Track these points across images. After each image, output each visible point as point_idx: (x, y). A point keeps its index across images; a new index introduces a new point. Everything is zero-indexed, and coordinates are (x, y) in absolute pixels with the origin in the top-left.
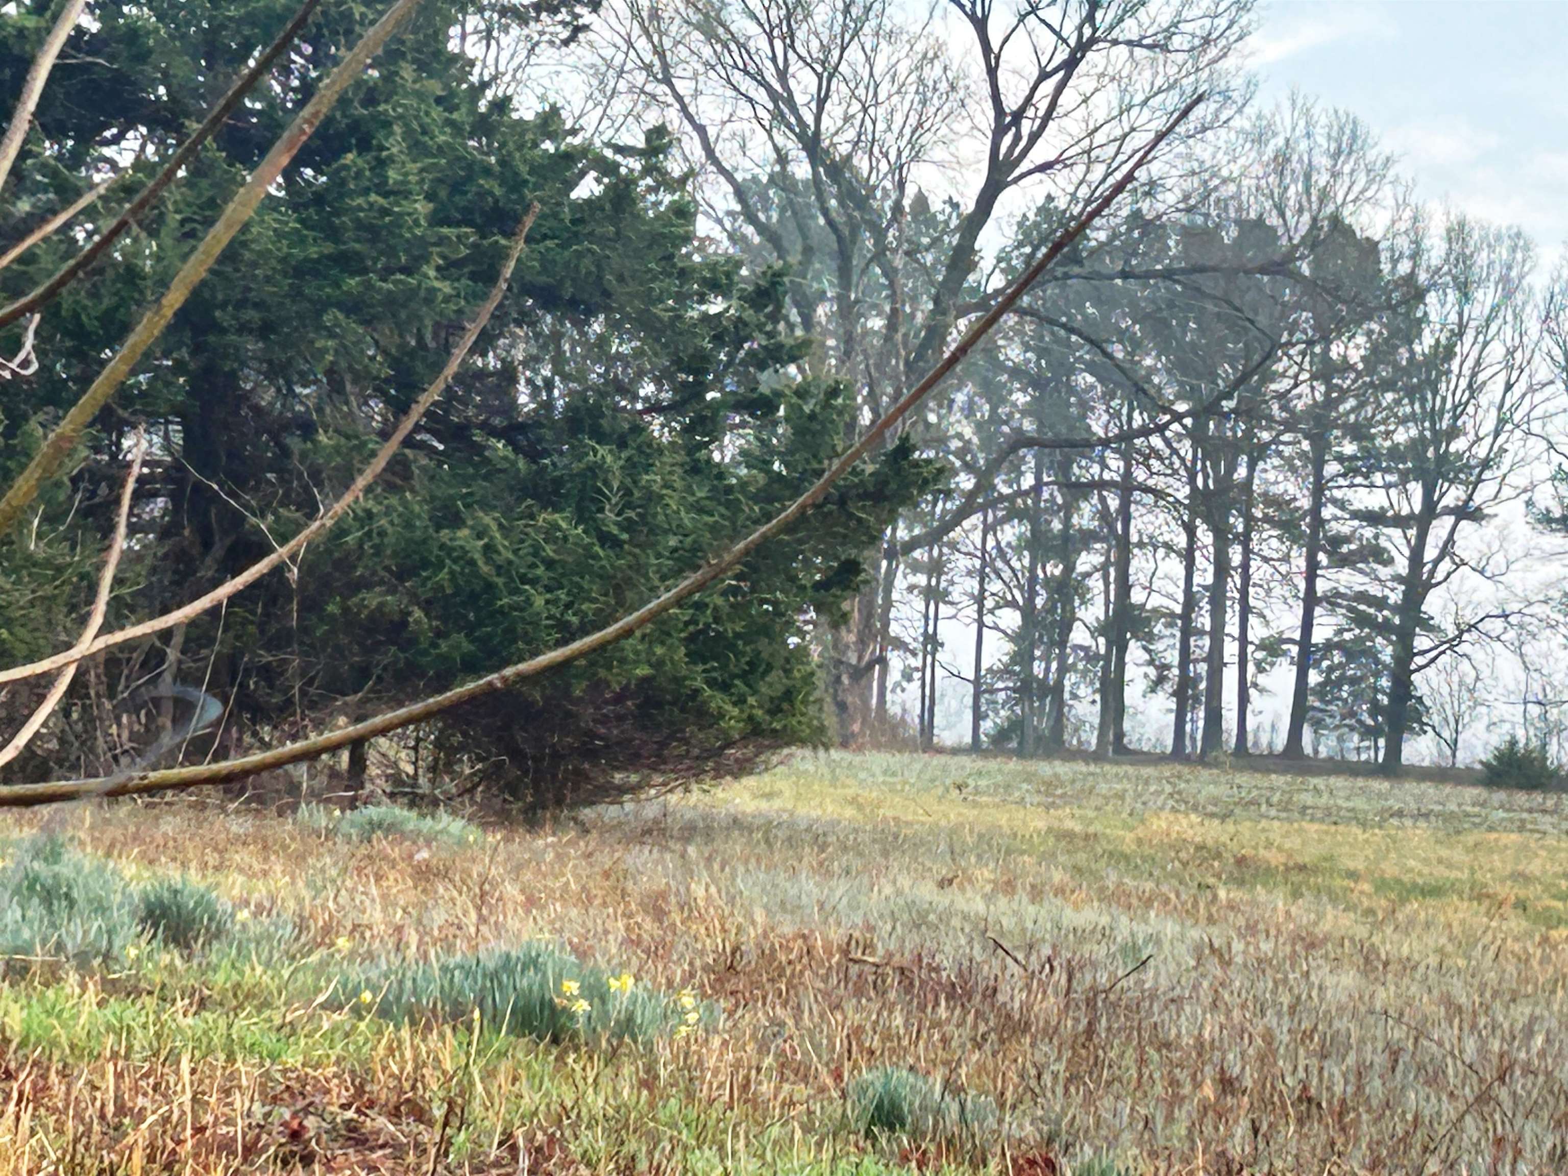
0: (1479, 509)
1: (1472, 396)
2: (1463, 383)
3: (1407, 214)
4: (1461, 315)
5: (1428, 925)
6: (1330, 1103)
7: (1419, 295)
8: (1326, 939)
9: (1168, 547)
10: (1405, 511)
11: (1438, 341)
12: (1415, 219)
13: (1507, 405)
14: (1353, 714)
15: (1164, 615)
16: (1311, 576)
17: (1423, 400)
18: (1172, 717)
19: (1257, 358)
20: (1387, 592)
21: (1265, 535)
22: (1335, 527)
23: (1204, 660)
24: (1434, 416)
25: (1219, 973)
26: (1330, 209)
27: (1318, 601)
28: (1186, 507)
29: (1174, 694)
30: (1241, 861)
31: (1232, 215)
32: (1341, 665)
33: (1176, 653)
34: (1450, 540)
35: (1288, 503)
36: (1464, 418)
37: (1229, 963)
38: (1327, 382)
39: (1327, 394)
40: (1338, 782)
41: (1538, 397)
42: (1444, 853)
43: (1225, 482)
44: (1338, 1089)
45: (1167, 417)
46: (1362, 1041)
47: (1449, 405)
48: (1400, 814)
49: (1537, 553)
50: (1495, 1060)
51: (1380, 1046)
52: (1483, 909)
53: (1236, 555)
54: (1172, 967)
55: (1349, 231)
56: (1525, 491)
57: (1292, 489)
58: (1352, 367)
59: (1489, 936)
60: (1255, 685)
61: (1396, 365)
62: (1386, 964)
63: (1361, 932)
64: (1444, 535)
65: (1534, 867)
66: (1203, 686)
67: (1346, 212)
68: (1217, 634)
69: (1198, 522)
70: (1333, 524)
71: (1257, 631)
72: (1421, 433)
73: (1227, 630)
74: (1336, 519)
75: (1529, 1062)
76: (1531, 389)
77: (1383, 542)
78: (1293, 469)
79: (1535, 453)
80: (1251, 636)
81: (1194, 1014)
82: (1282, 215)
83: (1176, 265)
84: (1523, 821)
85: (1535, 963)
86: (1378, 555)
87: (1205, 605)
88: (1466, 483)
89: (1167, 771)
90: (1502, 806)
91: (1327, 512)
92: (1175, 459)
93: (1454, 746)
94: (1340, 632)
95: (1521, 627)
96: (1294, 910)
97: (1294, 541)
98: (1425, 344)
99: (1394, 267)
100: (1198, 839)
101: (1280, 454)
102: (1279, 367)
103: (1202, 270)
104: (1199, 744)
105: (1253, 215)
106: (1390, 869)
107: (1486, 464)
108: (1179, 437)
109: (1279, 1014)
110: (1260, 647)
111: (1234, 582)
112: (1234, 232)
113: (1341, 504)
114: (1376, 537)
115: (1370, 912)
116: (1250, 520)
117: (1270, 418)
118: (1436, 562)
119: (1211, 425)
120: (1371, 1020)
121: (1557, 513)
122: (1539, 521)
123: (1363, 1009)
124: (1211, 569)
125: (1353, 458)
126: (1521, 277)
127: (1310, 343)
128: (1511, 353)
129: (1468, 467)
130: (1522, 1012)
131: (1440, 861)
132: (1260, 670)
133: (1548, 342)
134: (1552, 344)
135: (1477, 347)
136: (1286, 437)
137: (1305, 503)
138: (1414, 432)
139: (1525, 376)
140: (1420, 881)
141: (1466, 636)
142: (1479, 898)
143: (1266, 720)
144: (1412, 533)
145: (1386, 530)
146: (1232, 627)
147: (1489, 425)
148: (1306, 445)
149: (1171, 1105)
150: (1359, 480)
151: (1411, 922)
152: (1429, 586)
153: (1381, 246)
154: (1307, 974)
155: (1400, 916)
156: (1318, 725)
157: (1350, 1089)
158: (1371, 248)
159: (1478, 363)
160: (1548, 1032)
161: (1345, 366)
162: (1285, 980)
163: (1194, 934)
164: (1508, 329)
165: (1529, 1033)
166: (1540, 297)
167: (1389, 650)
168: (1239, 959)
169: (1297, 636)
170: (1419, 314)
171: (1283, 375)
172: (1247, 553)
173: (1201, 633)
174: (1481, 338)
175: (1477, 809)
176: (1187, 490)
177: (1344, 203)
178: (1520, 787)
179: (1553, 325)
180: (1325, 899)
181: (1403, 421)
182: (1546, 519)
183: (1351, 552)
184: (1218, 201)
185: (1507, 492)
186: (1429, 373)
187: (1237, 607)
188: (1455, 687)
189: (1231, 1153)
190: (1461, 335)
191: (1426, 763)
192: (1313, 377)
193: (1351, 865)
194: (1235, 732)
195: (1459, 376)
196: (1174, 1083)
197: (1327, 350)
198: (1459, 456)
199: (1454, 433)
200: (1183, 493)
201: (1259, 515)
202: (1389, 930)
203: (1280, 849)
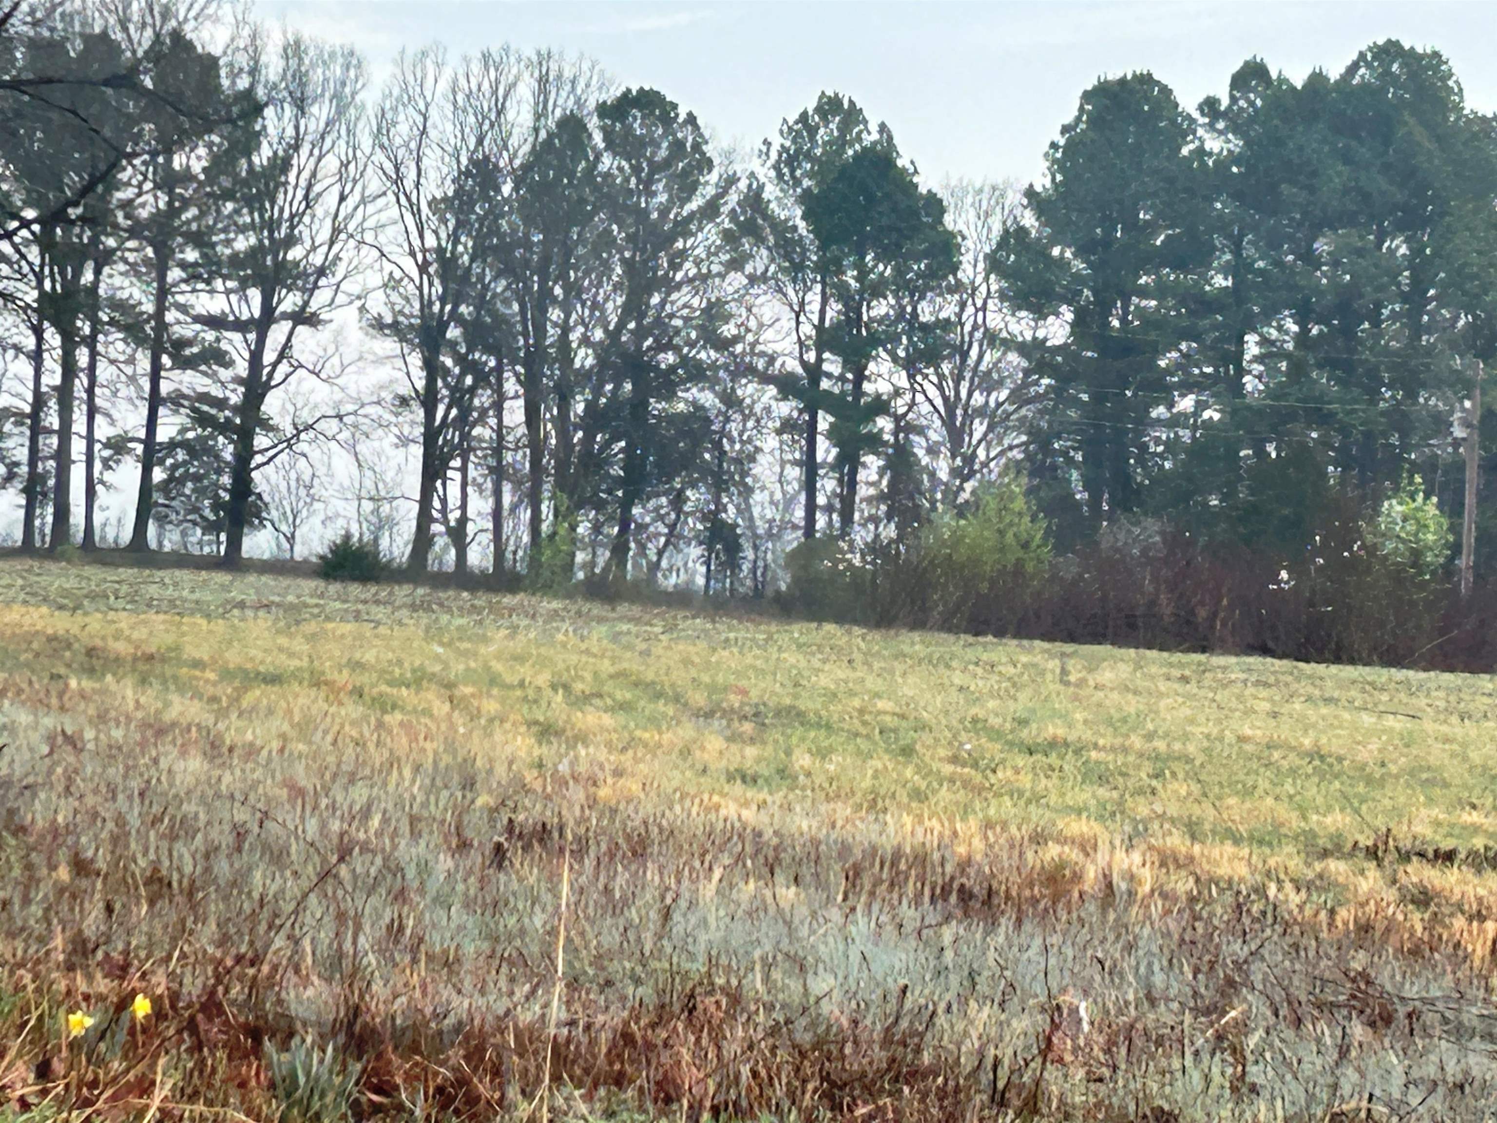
0: (314, 314)
1: (308, 206)
2: (300, 194)
3: (246, 32)
4: (297, 128)
5: (270, 712)
6: (180, 883)
7: (258, 109)
8: (174, 724)
9: (18, 348)
10: (245, 316)
11: (275, 153)
12: (254, 37)
13: (340, 218)
14: (196, 510)
15: (15, 414)
16: (155, 377)
17: (262, 210)
18: (22, 513)
19: (102, 167)
20: (228, 393)
21: (110, 338)
22: (178, 331)
23: (51, 457)
24: (272, 225)
25: (71, 759)
26: (173, 23)
27: (163, 401)
28: (34, 310)
29: (23, 491)
30: (90, 652)
31: (77, 28)
32: (185, 463)
33: (26, 451)
34: (288, 344)
35: (134, 307)
36: (301, 227)
37: (82, 750)
38: (170, 193)
39: (170, 204)
40: (184, 575)
41: (371, 208)
42: (282, 641)
43: (71, 288)
44: (188, 869)
45: (15, 224)
46: (209, 823)
47: (286, 215)
48: (242, 605)
49: (371, 357)
50: (335, 840)
51: (227, 828)
52: (322, 695)
53: (82, 356)
54: (27, 756)
55: (189, 46)
56: (359, 298)
57: (137, 295)
58: (193, 178)
59: (329, 719)
60: (102, 482)
61: (236, 176)
62: (231, 750)
63: (208, 719)
64: (283, 340)
65: (369, 657)
66: (51, 482)
67: (188, 28)
68: (65, 433)
69: (46, 324)
70: (176, 328)
71: (103, 430)
72: (261, 241)
73: (74, 429)
74: (179, 322)
75: (367, 842)
76: (363, 201)
77: (224, 346)
78: (138, 275)
79: (368, 261)
80: (98, 434)
81: (49, 799)
82: (125, 29)
83: (24, 76)
84: (358, 612)
85: (371, 746)
86: (220, 358)
87: (53, 404)
88: (303, 290)
89: (19, 565)
90: (338, 599)
91: (170, 316)
92: (23, 263)
93: (291, 539)
94: (183, 430)
95: (356, 426)
96: (143, 700)
97: (138, 345)
98: (262, 156)
99: (234, 83)
100: (50, 631)
101: (125, 261)
102: (124, 176)
103: (50, 81)
104: (48, 539)
105: (97, 30)
106: (233, 658)
107: (321, 272)
108: (27, 243)
109: (130, 798)
110: (107, 445)
111: (80, 384)
112: (79, 45)
113: (183, 308)
114: (218, 340)
115: (214, 699)
116: (96, 323)
117: (116, 226)
118: (275, 365)
119: (59, 231)
120: (218, 803)
121: (388, 319)
122: (372, 326)
123: (210, 793)
124: (59, 370)
125: (195, 264)
126: (354, 94)
127: (154, 154)
128: (345, 165)
129: (305, 275)
130: (360, 794)
131: (281, 649)
132: (106, 466)
133: (380, 156)
134: (383, 159)
135: (312, 160)
136: (130, 244)
137: (149, 307)
138: (253, 241)
139: (358, 187)
140: (262, 669)
141: (303, 436)
142: (317, 684)
143: (112, 515)
144: (252, 337)
145: (228, 334)
146: (79, 425)
147: (324, 235)
148: (150, 252)
149: (27, 887)
150: (200, 286)
151: (254, 709)
152: (267, 387)
153: (221, 62)
154: (156, 761)
155: (245, 704)
156: (162, 520)
157: (199, 869)
158: (210, 63)
159: (314, 174)
160: (385, 812)
161: (187, 176)
162: (135, 767)
163: (48, 722)
164: (342, 143)
165: (366, 813)
166: (371, 111)
167: (231, 448)
168: (90, 746)
169: (142, 434)
170: (258, 128)
171: (128, 184)
172: (94, 355)
173: (50, 432)
174: (316, 152)
175: (315, 601)
176: (35, 294)
177: (186, 19)
178: (354, 579)
179: (385, 140)
180: (172, 687)
181: (242, 229)
182: (379, 325)
183: (194, 355)
184: (63, 15)
185: (341, 298)
186: (267, 185)
187: (84, 407)
188: (293, 484)
189: (87, 933)
190: (296, 147)
191: (266, 556)
192: (157, 186)
193: (197, 655)
194: (82, 527)
195: (296, 187)
196: (29, 867)
197: (169, 161)
198: (297, 264)
199: (291, 241)
200: (31, 296)
201: (106, 318)
202: (234, 716)
203: (128, 639)
